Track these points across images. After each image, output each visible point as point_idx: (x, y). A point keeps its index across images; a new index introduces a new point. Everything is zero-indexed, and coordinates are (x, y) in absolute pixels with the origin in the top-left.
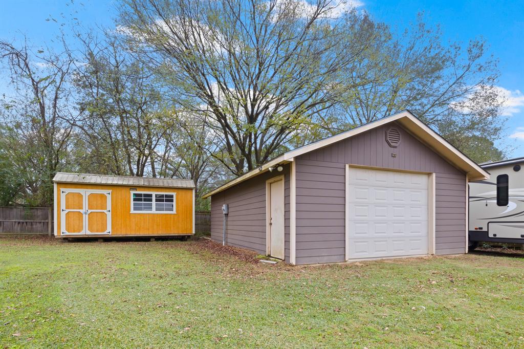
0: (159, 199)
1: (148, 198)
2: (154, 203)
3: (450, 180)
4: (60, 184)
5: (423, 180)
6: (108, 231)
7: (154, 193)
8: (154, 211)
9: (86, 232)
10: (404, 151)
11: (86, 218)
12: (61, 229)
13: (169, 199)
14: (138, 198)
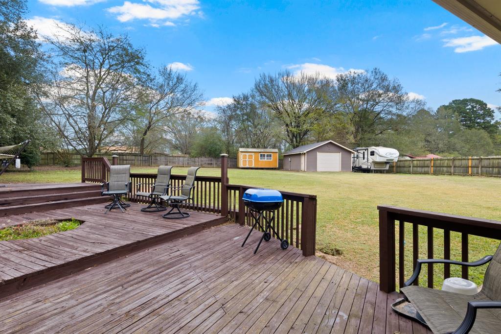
0: (267, 156)
1: (264, 155)
2: (266, 157)
3: (346, 154)
4: (241, 152)
5: (338, 154)
6: (253, 166)
7: (266, 154)
8: (266, 160)
9: (247, 166)
10: (332, 148)
11: (247, 162)
12: (241, 165)
13: (270, 156)
14: (261, 155)
